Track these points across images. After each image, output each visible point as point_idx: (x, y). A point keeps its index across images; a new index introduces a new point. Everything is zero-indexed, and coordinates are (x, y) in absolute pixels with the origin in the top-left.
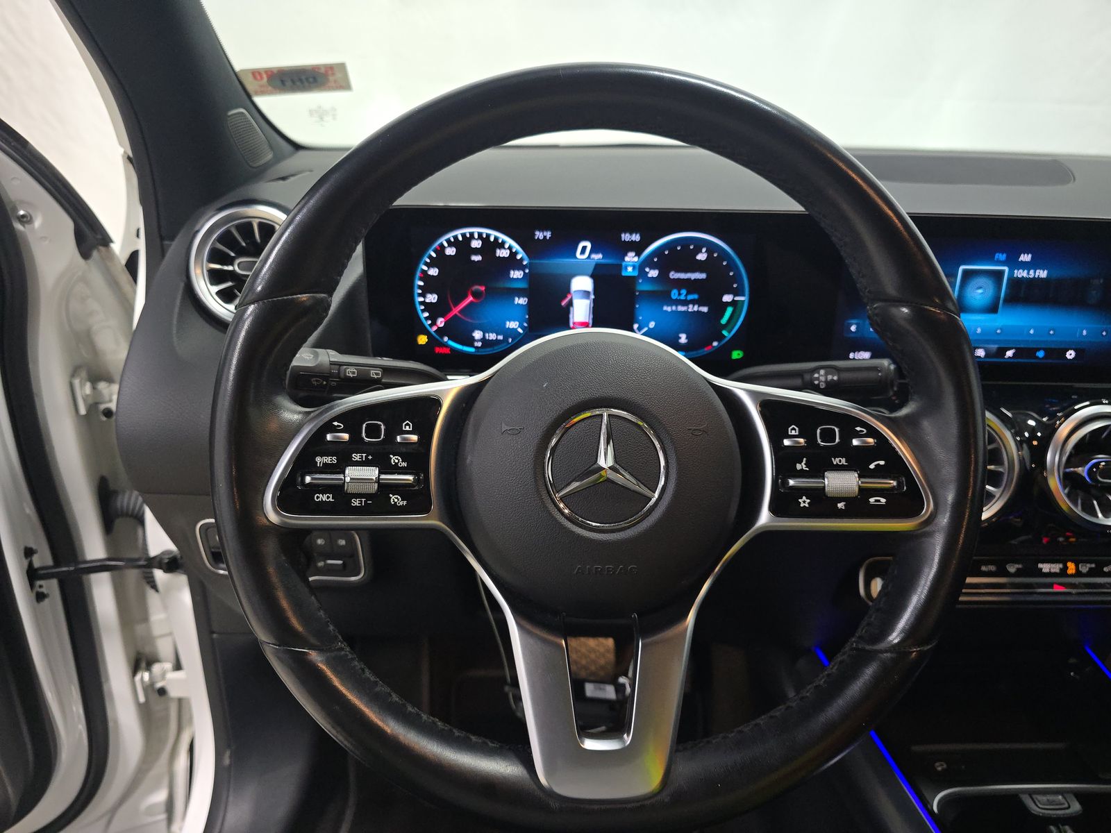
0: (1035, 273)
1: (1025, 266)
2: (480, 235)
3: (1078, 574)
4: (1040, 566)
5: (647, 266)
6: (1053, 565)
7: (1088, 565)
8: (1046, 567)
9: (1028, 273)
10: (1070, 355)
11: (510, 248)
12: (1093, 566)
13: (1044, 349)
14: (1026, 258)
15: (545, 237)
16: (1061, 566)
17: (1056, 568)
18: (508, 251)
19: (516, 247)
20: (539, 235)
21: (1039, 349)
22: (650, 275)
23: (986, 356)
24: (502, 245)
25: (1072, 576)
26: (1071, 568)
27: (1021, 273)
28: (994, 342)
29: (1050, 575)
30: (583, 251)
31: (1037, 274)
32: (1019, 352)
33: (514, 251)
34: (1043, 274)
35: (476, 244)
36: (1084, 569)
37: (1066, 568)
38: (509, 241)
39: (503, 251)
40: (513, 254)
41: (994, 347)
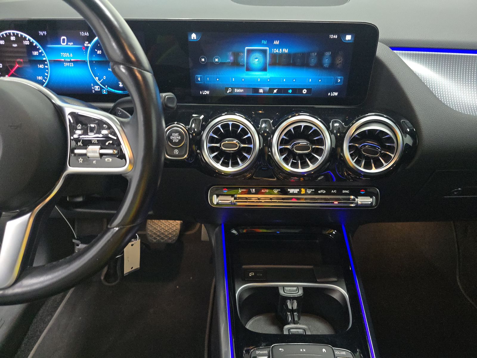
0: (282, 50)
1: (276, 46)
2: (13, 33)
3: (306, 194)
4: (289, 190)
5: (95, 49)
6: (295, 190)
7: (311, 190)
8: (291, 191)
9: (279, 50)
10: (305, 91)
11: (29, 40)
12: (314, 190)
13: (291, 89)
14: (276, 42)
15: (44, 34)
16: (298, 190)
17: (296, 191)
18: (28, 42)
19: (32, 40)
20: (41, 33)
21: (289, 89)
22: (98, 53)
23: (264, 92)
24: (25, 39)
25: (303, 195)
26: (303, 191)
27: (276, 51)
28: (267, 86)
29: (293, 194)
30: (64, 42)
31: (284, 51)
32: (279, 90)
33: (31, 41)
34: (286, 51)
35: (13, 38)
36: (309, 191)
37: (300, 191)
38: (28, 37)
39: (26, 41)
40: (31, 43)
41: (267, 88)
